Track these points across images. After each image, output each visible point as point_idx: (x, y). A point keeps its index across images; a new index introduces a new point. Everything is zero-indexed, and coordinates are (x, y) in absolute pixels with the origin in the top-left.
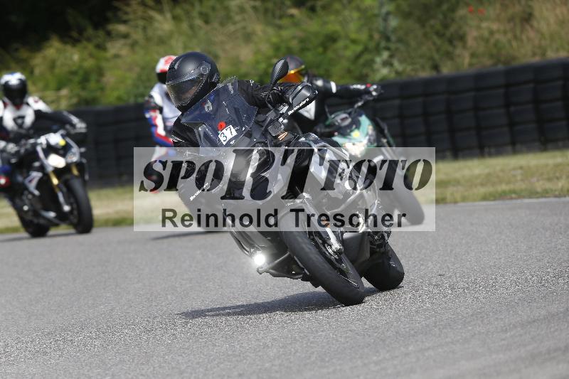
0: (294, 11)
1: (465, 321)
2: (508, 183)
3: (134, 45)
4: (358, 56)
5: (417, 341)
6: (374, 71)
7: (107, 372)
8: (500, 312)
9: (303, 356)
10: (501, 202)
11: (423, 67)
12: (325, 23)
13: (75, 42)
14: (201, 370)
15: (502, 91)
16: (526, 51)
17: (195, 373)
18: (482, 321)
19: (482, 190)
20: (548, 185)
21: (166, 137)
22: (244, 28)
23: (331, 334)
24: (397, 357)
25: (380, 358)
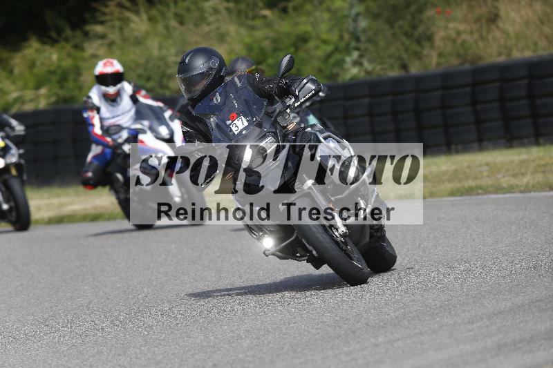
0: (267, 12)
1: (433, 312)
2: (475, 179)
3: (111, 45)
4: (329, 56)
5: (386, 332)
6: (344, 70)
7: (85, 363)
8: (468, 304)
9: (276, 347)
10: (468, 198)
11: (392, 67)
12: (297, 24)
13: (53, 42)
14: (177, 360)
15: (468, 89)
16: (492, 51)
17: (171, 363)
18: (450, 313)
19: (449, 186)
20: (513, 181)
21: (102, 136)
22: (218, 28)
23: (303, 326)
24: (367, 347)
25: (351, 349)
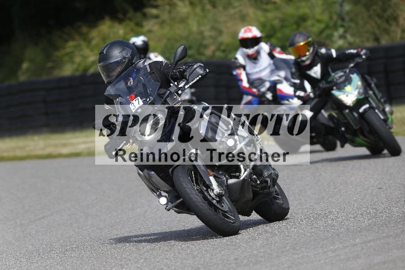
3: (163, 23)
4: (321, 32)
6: (333, 42)
9: (281, 246)
11: (368, 40)
12: (298, 8)
13: (121, 21)
14: (208, 255)
21: (249, 88)
22: (240, 11)
24: (347, 247)
